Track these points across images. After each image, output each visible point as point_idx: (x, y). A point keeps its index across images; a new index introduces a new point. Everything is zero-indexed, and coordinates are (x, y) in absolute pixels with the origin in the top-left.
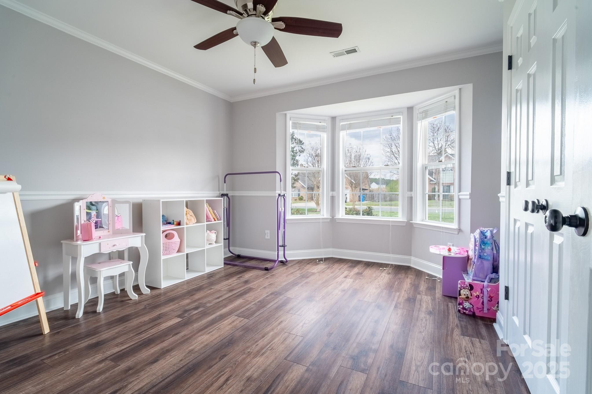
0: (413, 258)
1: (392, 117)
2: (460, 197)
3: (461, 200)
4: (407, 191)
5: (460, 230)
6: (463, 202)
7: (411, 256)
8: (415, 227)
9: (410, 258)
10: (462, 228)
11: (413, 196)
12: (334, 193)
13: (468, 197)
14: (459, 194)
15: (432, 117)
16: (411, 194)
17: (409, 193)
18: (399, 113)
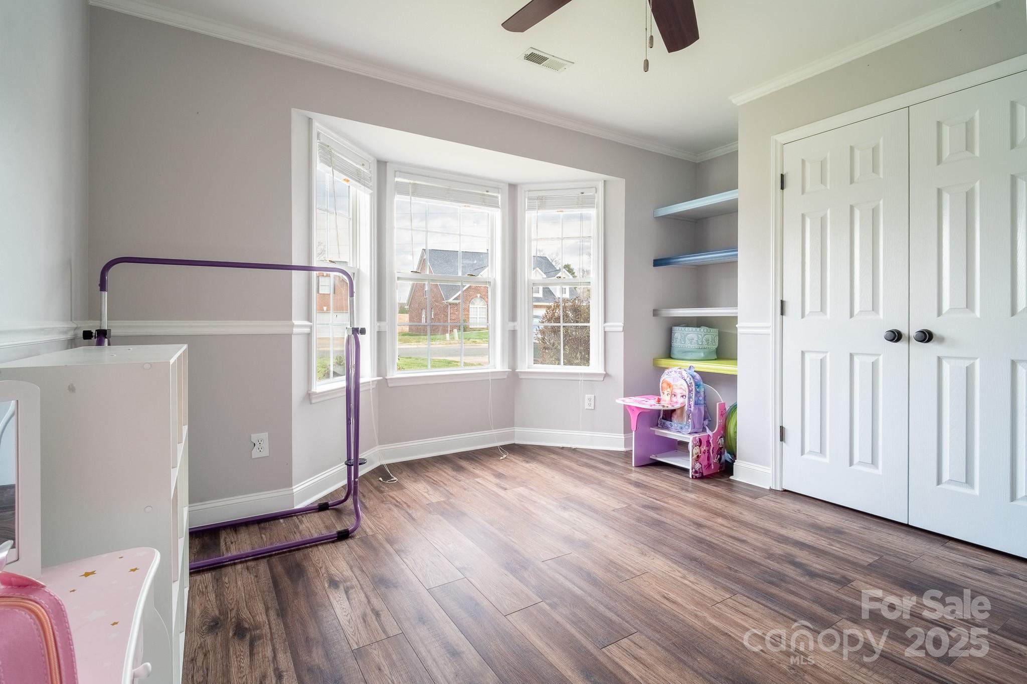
0: (517, 429)
1: (488, 193)
2: (607, 329)
3: (607, 333)
4: (509, 321)
5: (606, 375)
6: (610, 337)
7: (513, 426)
8: (521, 379)
9: (513, 430)
10: (611, 371)
11: (518, 328)
12: (383, 324)
13: (621, 329)
14: (606, 324)
15: (557, 210)
16: (514, 326)
17: (511, 324)
18: (497, 189)
